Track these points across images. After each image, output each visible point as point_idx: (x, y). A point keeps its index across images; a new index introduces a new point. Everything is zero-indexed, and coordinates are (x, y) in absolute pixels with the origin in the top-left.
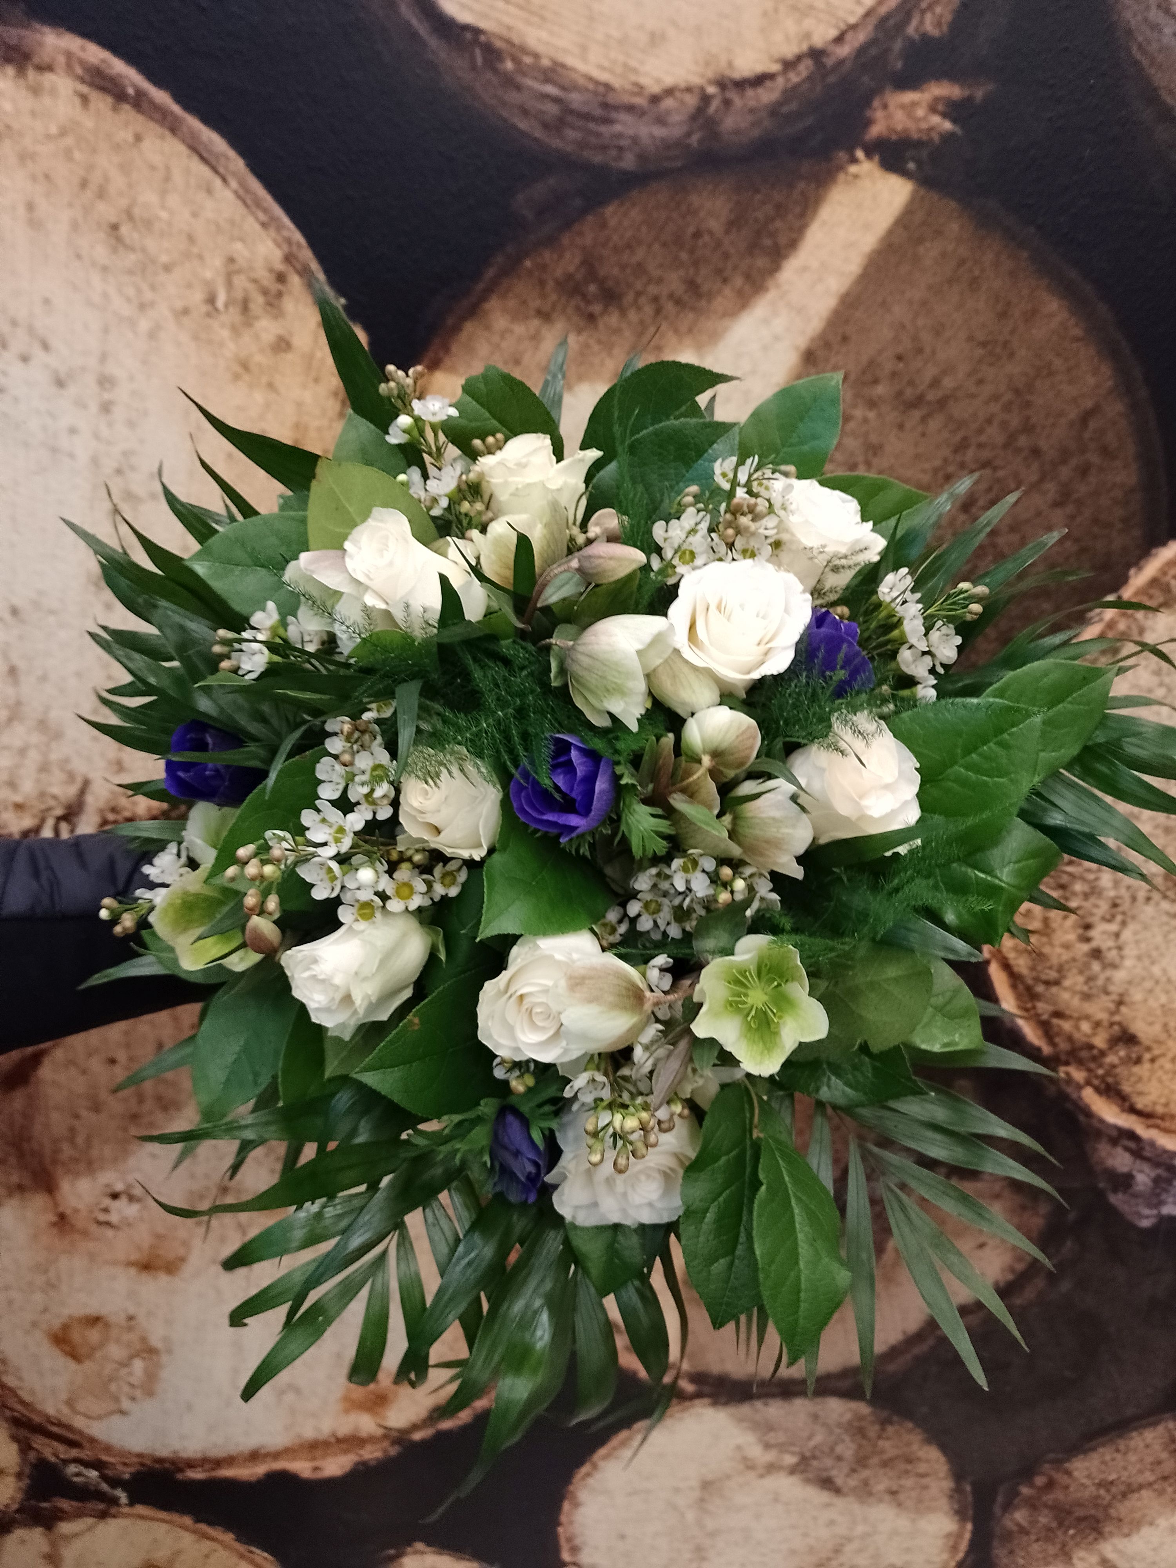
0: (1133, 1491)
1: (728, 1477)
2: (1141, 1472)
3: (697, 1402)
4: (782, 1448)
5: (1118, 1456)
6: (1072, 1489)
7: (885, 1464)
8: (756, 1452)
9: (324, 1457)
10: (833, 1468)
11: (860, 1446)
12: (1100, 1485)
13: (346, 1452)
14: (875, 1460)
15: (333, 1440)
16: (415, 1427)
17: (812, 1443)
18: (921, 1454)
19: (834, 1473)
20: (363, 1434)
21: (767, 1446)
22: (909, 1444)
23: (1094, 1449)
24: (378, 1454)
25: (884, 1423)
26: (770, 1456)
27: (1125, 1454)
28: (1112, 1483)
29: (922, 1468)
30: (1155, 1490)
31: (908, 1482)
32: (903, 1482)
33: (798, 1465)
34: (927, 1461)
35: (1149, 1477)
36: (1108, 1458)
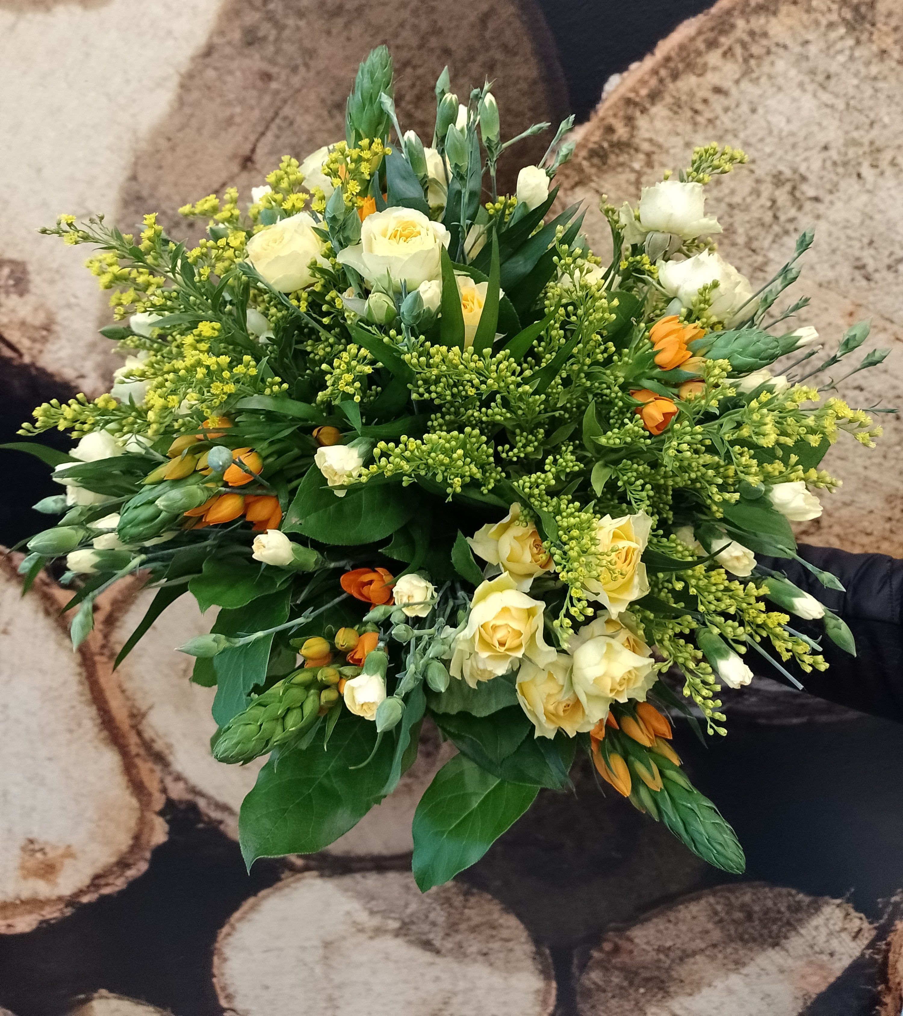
0: (688, 956)
1: (344, 938)
2: (693, 940)
3: (307, 874)
4: (385, 914)
5: (671, 926)
6: (635, 953)
7: (473, 929)
8: (363, 917)
9: (13, 916)
10: (430, 932)
11: (450, 914)
12: (659, 950)
13: (30, 912)
14: (463, 926)
15: (18, 902)
16: (81, 892)
17: (409, 911)
18: (501, 921)
19: (431, 936)
20: (41, 897)
21: (372, 913)
22: (490, 913)
23: (648, 920)
24: (57, 915)
25: (467, 894)
26: (376, 921)
27: (676, 924)
28: (669, 948)
29: (505, 933)
30: (708, 956)
31: (496, 945)
32: (491, 945)
33: (400, 928)
34: (508, 927)
35: (699, 944)
36: (662, 927)
